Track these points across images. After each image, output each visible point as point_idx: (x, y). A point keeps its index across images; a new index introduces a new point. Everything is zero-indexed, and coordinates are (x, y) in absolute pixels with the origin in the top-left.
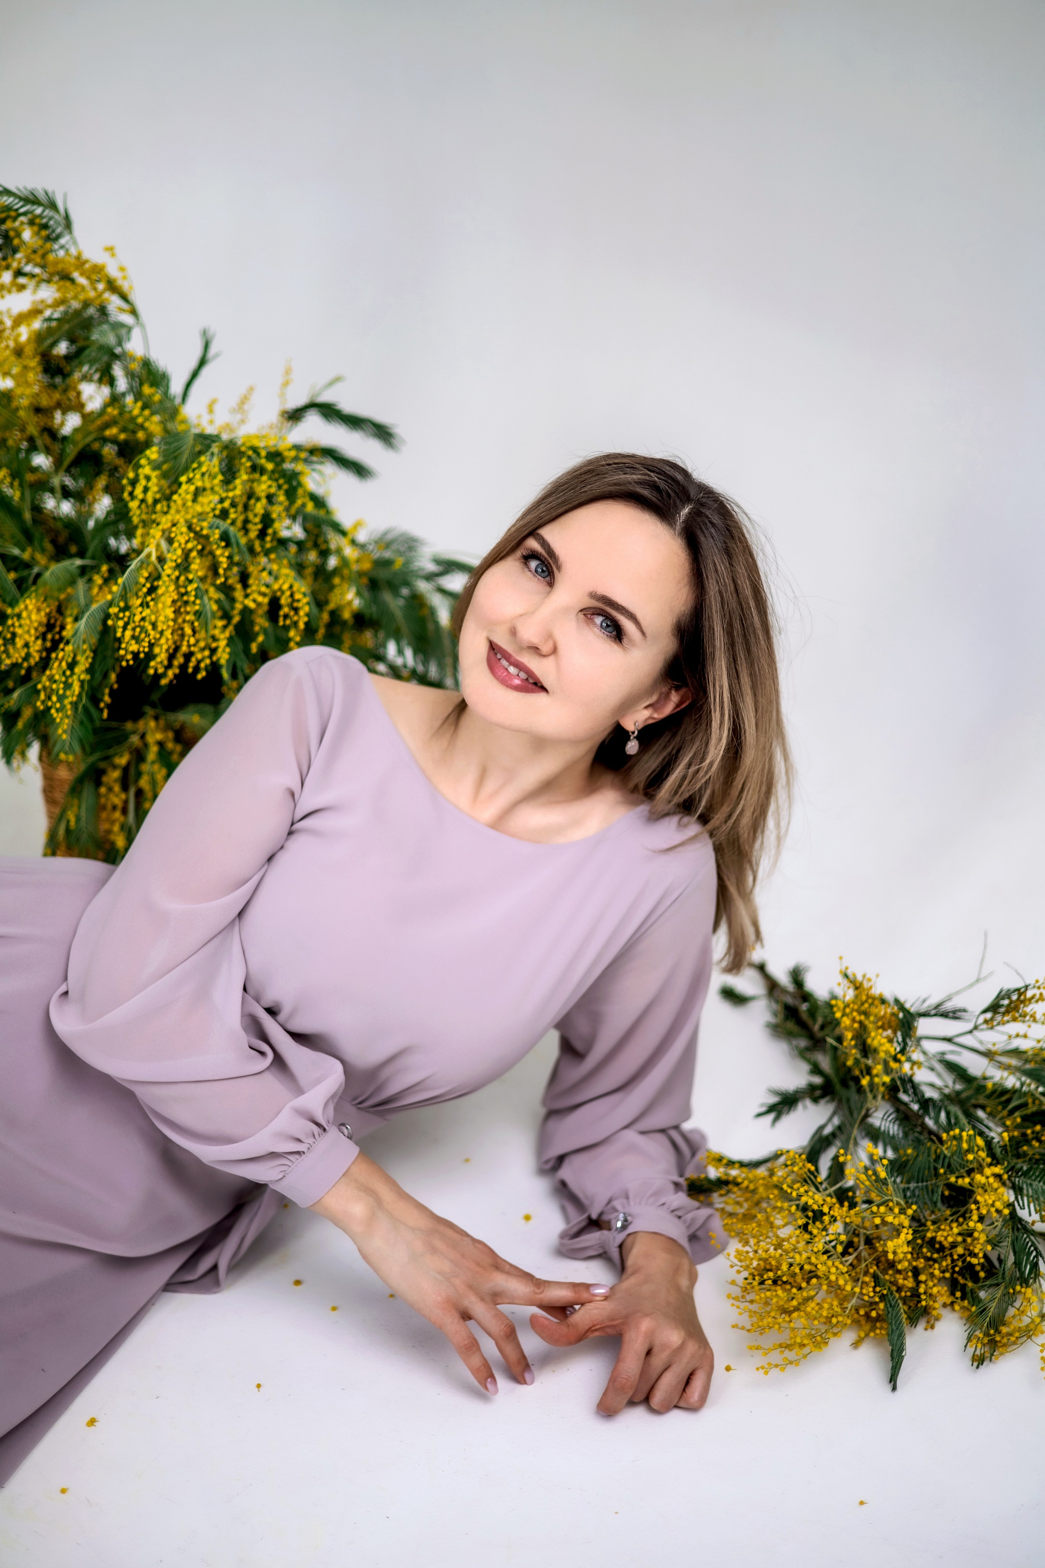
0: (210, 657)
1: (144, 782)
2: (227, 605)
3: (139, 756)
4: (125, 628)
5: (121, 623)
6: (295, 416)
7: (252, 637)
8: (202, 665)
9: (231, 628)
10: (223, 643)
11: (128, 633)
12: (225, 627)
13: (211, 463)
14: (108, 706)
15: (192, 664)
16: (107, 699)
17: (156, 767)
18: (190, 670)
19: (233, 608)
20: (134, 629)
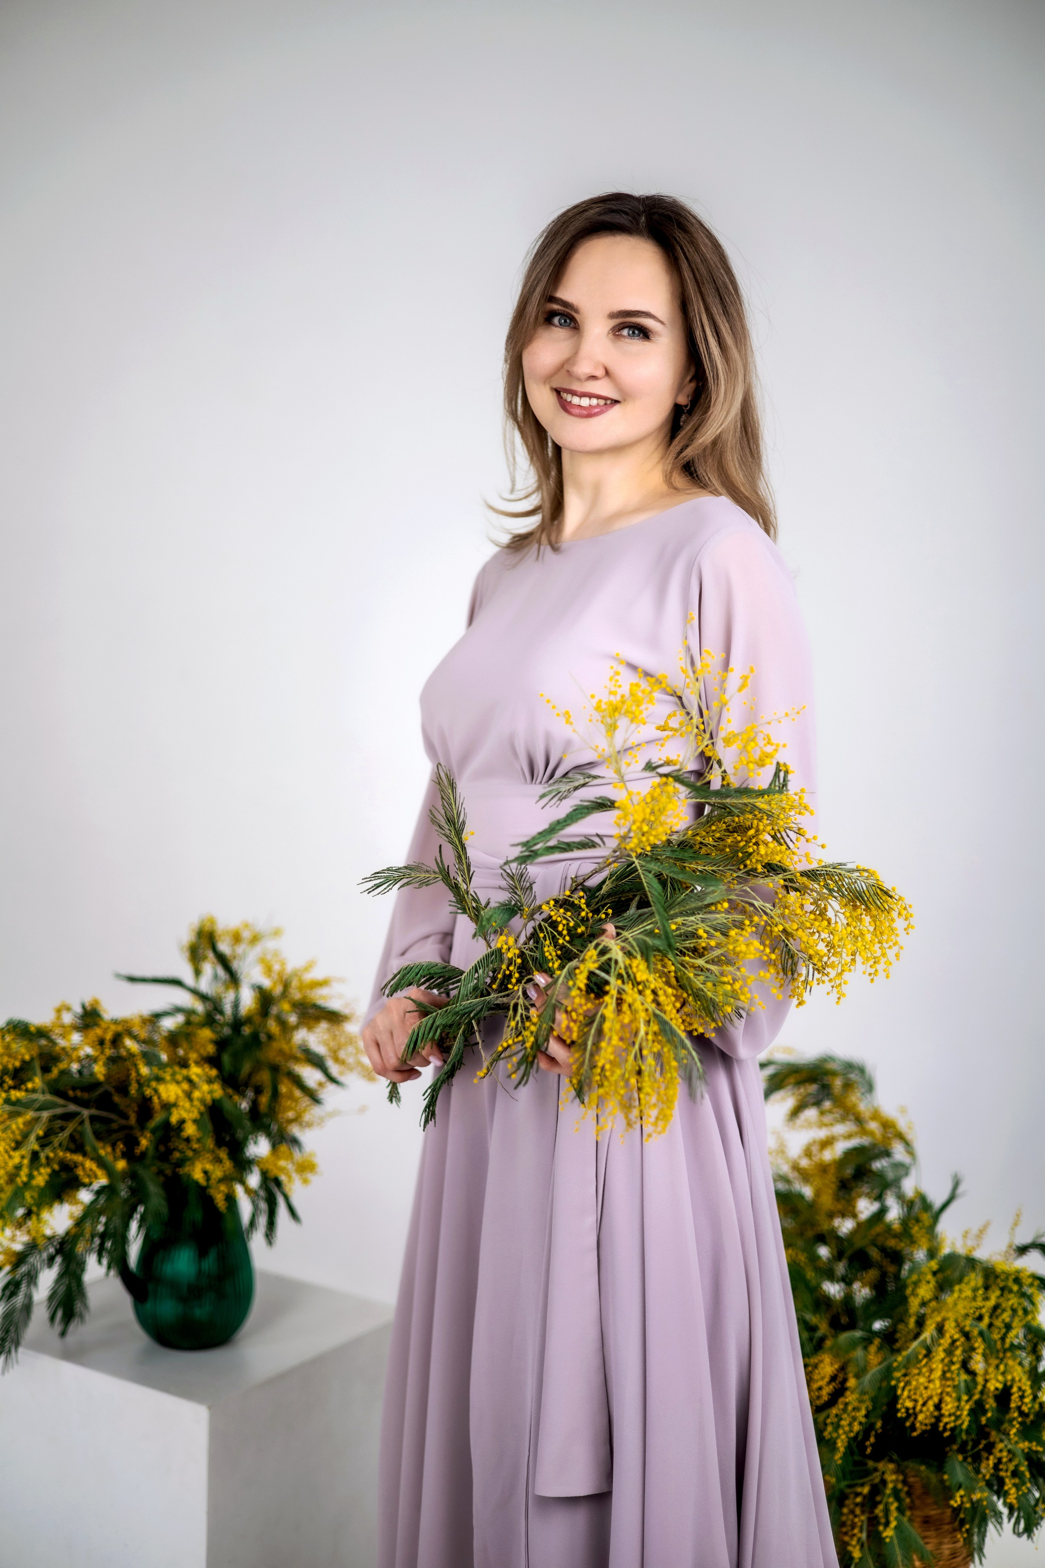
0: (955, 1421)
1: (879, 1511)
2: (971, 1385)
3: (877, 1489)
4: (903, 1389)
5: (902, 1384)
6: (1022, 1250)
7: (984, 1412)
8: (948, 1427)
9: (971, 1403)
10: (965, 1413)
11: (906, 1393)
12: (967, 1401)
13: (975, 1279)
14: (872, 1445)
15: (941, 1425)
16: (872, 1440)
17: (891, 1500)
18: (941, 1429)
19: (975, 1388)
20: (910, 1391)
